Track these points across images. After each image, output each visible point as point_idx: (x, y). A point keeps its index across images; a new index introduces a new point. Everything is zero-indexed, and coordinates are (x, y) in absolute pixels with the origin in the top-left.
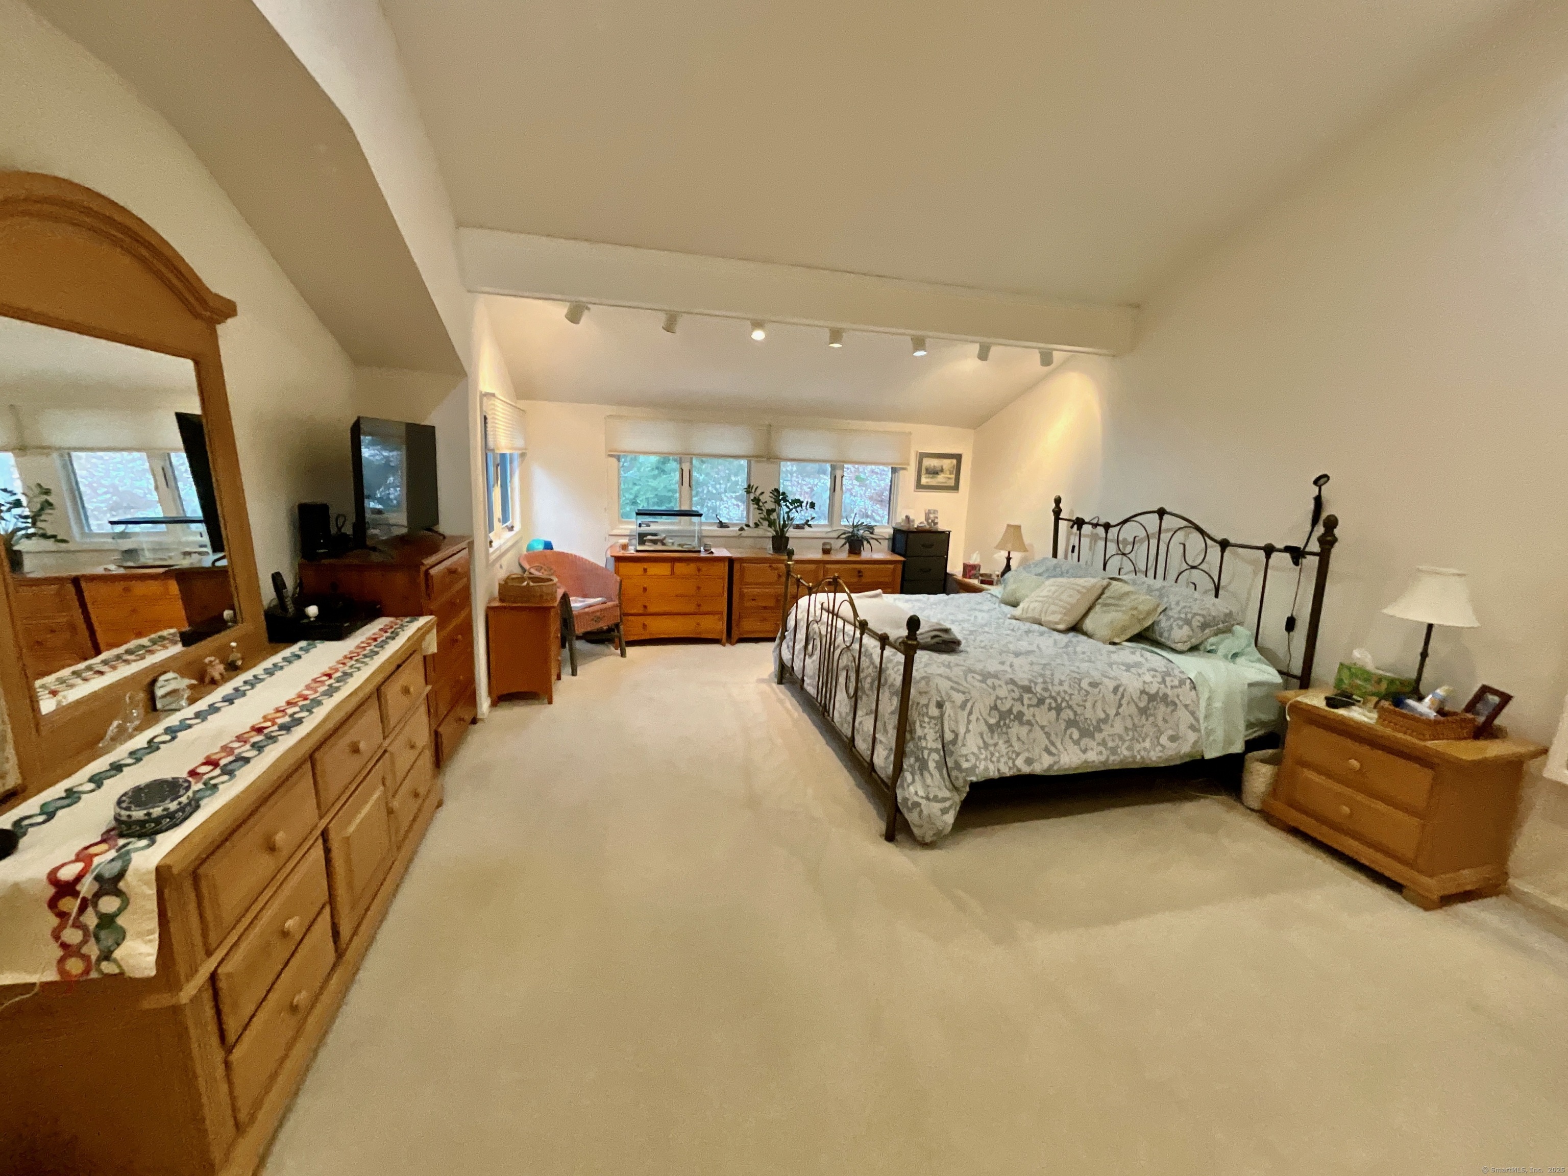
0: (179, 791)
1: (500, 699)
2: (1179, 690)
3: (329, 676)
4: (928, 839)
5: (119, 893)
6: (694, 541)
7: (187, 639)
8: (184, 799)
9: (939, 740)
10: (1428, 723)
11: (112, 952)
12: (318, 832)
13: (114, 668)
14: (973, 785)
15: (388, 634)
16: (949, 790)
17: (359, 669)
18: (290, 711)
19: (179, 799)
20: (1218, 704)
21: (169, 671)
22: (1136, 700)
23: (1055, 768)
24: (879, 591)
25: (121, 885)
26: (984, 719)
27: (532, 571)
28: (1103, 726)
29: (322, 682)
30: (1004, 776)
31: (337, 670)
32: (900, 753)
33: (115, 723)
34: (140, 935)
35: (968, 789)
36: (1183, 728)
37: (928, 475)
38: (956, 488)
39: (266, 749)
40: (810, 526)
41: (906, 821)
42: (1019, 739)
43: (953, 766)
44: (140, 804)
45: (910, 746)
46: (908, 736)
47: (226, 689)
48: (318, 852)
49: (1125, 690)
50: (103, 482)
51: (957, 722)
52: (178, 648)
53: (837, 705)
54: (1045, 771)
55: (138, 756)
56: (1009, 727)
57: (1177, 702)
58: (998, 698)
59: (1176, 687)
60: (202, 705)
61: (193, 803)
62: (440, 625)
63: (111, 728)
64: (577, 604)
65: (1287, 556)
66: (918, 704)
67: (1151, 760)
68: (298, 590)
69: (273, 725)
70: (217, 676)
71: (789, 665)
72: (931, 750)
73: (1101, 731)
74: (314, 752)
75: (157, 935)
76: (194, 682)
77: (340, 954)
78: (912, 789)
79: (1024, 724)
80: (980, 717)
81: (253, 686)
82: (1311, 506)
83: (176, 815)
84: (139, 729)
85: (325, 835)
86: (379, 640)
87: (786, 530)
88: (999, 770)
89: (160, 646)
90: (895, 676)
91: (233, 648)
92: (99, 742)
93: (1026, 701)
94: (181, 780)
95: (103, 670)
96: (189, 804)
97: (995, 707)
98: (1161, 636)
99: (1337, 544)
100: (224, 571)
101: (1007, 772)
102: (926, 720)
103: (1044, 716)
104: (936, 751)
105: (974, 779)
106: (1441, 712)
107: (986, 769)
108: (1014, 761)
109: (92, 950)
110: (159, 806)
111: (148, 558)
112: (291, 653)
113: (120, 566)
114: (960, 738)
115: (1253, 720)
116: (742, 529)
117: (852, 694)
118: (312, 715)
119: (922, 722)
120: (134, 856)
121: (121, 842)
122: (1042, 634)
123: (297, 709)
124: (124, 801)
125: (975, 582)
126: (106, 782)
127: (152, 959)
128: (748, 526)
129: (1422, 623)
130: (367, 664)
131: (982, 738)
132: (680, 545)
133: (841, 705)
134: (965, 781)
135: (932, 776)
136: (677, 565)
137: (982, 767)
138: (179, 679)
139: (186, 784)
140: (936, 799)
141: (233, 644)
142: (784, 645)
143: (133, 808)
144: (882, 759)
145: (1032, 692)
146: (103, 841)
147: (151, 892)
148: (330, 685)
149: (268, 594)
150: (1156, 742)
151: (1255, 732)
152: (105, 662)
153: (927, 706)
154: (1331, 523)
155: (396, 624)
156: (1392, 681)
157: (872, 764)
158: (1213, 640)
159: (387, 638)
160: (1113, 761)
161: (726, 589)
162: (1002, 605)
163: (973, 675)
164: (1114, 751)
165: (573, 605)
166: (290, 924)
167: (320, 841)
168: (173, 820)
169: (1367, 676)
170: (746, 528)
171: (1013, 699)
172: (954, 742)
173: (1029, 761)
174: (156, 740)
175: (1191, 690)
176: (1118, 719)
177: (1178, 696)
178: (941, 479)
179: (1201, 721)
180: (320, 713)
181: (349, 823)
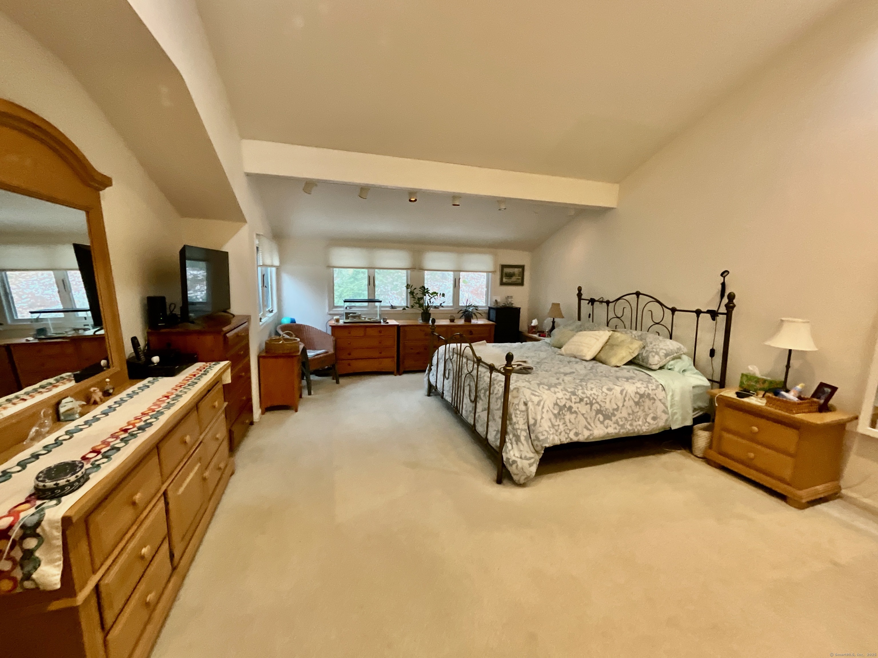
0: (76, 469)
1: (267, 409)
2: (656, 391)
3: (168, 397)
4: (522, 481)
5: (37, 536)
6: (377, 317)
7: (78, 379)
8: (79, 474)
9: (526, 424)
10: (794, 404)
11: (32, 574)
12: (161, 492)
13: (33, 397)
14: (547, 449)
15: (202, 372)
16: (533, 453)
17: (186, 393)
18: (144, 419)
19: (76, 475)
20: (677, 398)
21: (67, 397)
22: (633, 397)
23: (591, 438)
24: (485, 341)
25: (39, 530)
26: (552, 411)
27: (284, 335)
28: (616, 413)
29: (163, 401)
30: (563, 443)
31: (172, 394)
32: (504, 432)
33: (34, 430)
34: (51, 562)
35: (543, 452)
36: (659, 413)
37: (507, 277)
38: (522, 284)
39: (130, 442)
40: (442, 307)
41: (509, 472)
42: (570, 422)
43: (535, 438)
44: (51, 479)
45: (509, 428)
46: (508, 422)
47: (103, 407)
48: (161, 504)
49: (626, 392)
50: (25, 291)
51: (536, 414)
52: (73, 383)
53: (464, 406)
54: (586, 439)
55: (49, 449)
56: (564, 415)
57: (655, 397)
58: (558, 398)
59: (655, 390)
60: (88, 417)
61: (85, 476)
62: (233, 366)
63: (31, 433)
64: (311, 354)
65: (708, 316)
66: (513, 403)
67: (642, 430)
68: (146, 348)
69: (133, 428)
70: (98, 400)
71: (434, 385)
72: (522, 430)
73: (615, 415)
74: (158, 443)
75: (61, 562)
76: (84, 403)
77: (174, 568)
78: (512, 453)
79: (573, 413)
80: (549, 410)
81: (120, 405)
82: (720, 287)
83: (74, 484)
84: (49, 433)
85: (165, 494)
86: (197, 376)
87: (429, 309)
88: (560, 440)
89: (62, 383)
90: (499, 389)
91: (107, 382)
92: (23, 441)
93: (573, 400)
94: (77, 462)
95: (25, 398)
96: (82, 477)
97: (556, 404)
98: (643, 362)
99: (735, 309)
100: (102, 338)
101: (565, 441)
102: (518, 412)
103: (583, 408)
104: (525, 430)
105: (547, 445)
106: (800, 398)
107: (554, 439)
108: (568, 434)
109: (18, 574)
110: (63, 479)
111: (51, 332)
112: (143, 385)
113: (36, 338)
114: (538, 422)
115: (696, 407)
116: (404, 309)
117: (473, 400)
118: (158, 421)
119: (516, 414)
120: (47, 511)
121: (39, 502)
122: (577, 363)
123: (149, 417)
124: (40, 477)
125: (536, 336)
126: (29, 466)
127: (59, 577)
128: (407, 307)
129: (786, 349)
130: (190, 390)
131: (551, 421)
132: (369, 319)
133: (466, 406)
134: (542, 447)
135: (523, 445)
136: (368, 329)
137: (551, 438)
138: (74, 401)
139: (80, 465)
140: (526, 458)
141: (108, 380)
142: (431, 375)
143: (47, 481)
144: (493, 438)
145: (576, 395)
146: (27, 502)
147: (58, 534)
148: (168, 403)
149: (129, 350)
150: (645, 421)
151: (697, 413)
152: (27, 393)
153: (518, 404)
154: (731, 297)
155: (207, 366)
156: (771, 382)
157: (486, 439)
158: (672, 362)
159: (202, 374)
160: (623, 432)
161: (396, 342)
162: (553, 348)
163: (543, 386)
164: (622, 426)
165: (308, 354)
166: (144, 551)
167: (163, 498)
168: (73, 487)
169: (758, 380)
170: (407, 309)
171: (566, 399)
172: (535, 424)
173: (577, 434)
174: (60, 439)
175: (662, 391)
176: (624, 408)
177: (655, 395)
178: (514, 279)
179: (669, 408)
180: (163, 419)
181: (181, 485)
